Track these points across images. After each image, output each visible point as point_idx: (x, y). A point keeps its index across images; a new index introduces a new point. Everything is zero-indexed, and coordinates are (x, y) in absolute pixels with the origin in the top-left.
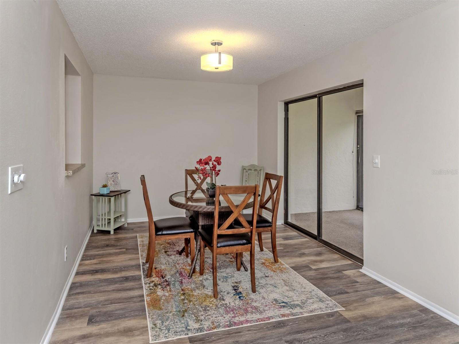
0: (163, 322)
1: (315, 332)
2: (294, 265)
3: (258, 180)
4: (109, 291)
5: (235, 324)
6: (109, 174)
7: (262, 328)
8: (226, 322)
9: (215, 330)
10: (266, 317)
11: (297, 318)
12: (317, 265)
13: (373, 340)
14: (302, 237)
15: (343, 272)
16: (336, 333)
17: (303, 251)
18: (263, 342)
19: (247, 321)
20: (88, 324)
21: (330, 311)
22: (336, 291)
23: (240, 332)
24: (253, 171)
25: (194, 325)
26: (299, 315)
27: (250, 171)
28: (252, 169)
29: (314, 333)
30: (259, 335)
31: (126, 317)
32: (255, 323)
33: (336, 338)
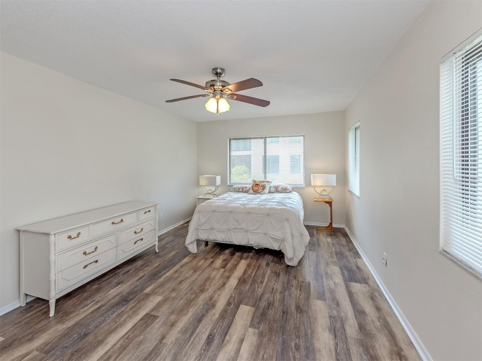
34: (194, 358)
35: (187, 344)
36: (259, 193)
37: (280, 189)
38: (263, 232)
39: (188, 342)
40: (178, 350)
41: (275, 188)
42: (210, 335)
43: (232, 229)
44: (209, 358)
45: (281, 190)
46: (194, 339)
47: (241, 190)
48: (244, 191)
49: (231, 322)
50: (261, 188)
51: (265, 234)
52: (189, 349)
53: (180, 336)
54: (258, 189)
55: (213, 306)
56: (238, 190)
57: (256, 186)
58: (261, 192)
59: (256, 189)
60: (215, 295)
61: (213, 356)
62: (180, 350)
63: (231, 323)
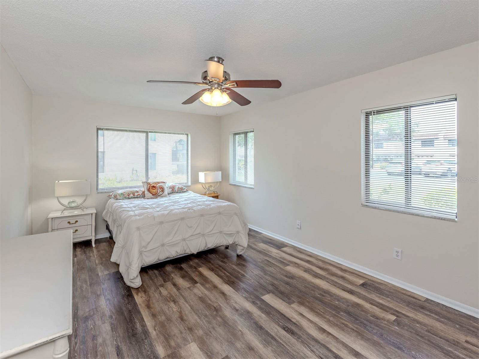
34: (304, 348)
35: (284, 346)
36: (159, 196)
37: (176, 189)
38: (218, 231)
39: (283, 345)
40: (288, 355)
41: (171, 188)
42: (284, 329)
43: (188, 238)
44: (308, 339)
45: (178, 190)
46: (282, 340)
47: (131, 195)
48: (136, 197)
49: (277, 311)
50: (160, 190)
51: (221, 232)
52: (291, 348)
53: (271, 348)
54: (158, 192)
55: (248, 312)
56: (127, 197)
57: (153, 188)
58: (162, 194)
59: (155, 192)
60: (233, 306)
61: (308, 336)
62: (289, 354)
63: (279, 311)
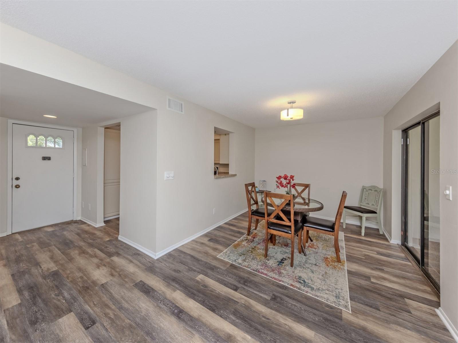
0: (230, 253)
1: (301, 304)
2: (354, 271)
3: (378, 200)
4: (227, 233)
5: (259, 272)
6: (261, 181)
7: (270, 282)
8: (255, 268)
9: (246, 268)
10: (279, 279)
11: (299, 292)
12: (381, 281)
13: (342, 339)
14: (407, 260)
15: (405, 298)
16: (316, 315)
17: (384, 268)
18: (261, 286)
19: (266, 274)
20: (208, 240)
21: (334, 305)
22: (365, 302)
23: (256, 276)
24: (373, 191)
25: (240, 261)
26: (303, 291)
27: (370, 191)
28: (372, 189)
29: (298, 304)
30: (264, 283)
31: (221, 245)
32: (269, 277)
33: (310, 317)
